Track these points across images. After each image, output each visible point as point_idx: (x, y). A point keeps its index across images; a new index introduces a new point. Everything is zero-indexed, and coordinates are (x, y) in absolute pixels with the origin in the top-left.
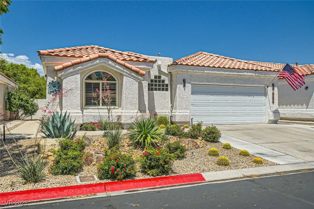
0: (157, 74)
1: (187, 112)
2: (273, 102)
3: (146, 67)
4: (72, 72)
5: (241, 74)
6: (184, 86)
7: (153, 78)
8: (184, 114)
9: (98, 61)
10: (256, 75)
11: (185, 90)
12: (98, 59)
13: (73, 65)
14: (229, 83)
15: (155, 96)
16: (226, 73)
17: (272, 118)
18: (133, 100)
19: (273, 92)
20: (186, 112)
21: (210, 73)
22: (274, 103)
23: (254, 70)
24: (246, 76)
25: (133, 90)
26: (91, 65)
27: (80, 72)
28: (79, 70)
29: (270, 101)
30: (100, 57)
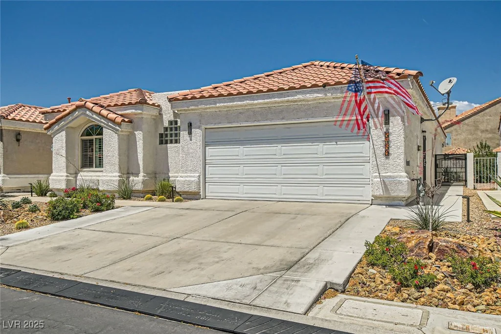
0: (172, 118)
1: (194, 177)
2: (387, 154)
3: (134, 111)
4: (58, 130)
5: (290, 98)
6: (190, 133)
7: (166, 124)
8: (187, 179)
9: (77, 113)
10: (326, 95)
11: (191, 140)
12: (78, 110)
13: (58, 120)
14: (271, 120)
15: (169, 151)
16: (256, 102)
17: (380, 192)
18: (113, 159)
19: (388, 130)
20: (190, 177)
21: (232, 107)
22: (391, 157)
23: (320, 86)
24: (308, 101)
25: (112, 145)
26: (73, 118)
27: (65, 128)
28: (63, 126)
29: (378, 152)
30: (78, 107)
